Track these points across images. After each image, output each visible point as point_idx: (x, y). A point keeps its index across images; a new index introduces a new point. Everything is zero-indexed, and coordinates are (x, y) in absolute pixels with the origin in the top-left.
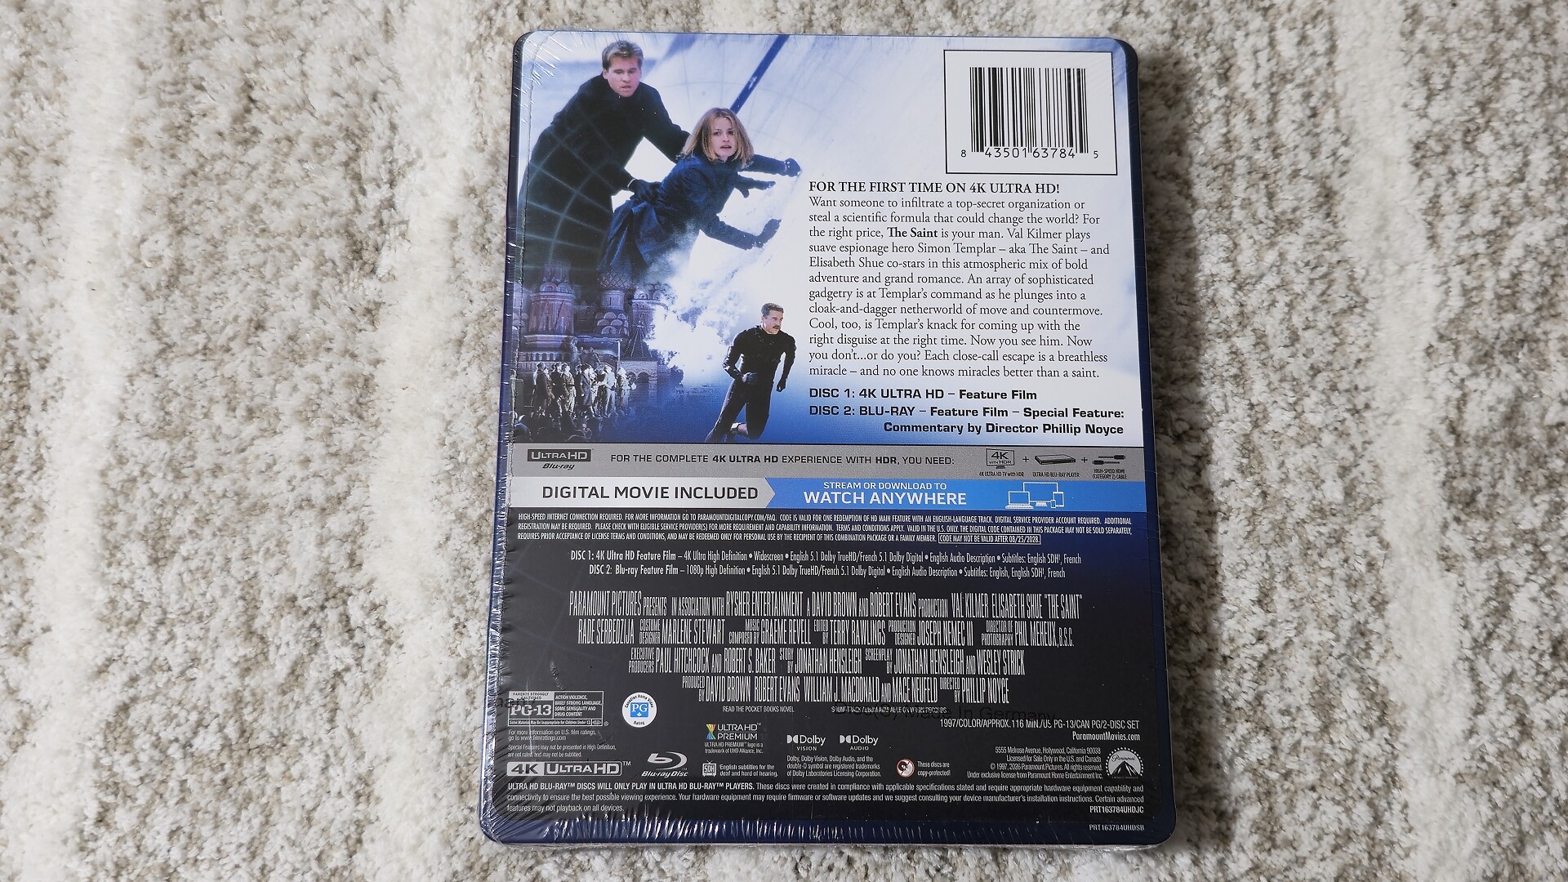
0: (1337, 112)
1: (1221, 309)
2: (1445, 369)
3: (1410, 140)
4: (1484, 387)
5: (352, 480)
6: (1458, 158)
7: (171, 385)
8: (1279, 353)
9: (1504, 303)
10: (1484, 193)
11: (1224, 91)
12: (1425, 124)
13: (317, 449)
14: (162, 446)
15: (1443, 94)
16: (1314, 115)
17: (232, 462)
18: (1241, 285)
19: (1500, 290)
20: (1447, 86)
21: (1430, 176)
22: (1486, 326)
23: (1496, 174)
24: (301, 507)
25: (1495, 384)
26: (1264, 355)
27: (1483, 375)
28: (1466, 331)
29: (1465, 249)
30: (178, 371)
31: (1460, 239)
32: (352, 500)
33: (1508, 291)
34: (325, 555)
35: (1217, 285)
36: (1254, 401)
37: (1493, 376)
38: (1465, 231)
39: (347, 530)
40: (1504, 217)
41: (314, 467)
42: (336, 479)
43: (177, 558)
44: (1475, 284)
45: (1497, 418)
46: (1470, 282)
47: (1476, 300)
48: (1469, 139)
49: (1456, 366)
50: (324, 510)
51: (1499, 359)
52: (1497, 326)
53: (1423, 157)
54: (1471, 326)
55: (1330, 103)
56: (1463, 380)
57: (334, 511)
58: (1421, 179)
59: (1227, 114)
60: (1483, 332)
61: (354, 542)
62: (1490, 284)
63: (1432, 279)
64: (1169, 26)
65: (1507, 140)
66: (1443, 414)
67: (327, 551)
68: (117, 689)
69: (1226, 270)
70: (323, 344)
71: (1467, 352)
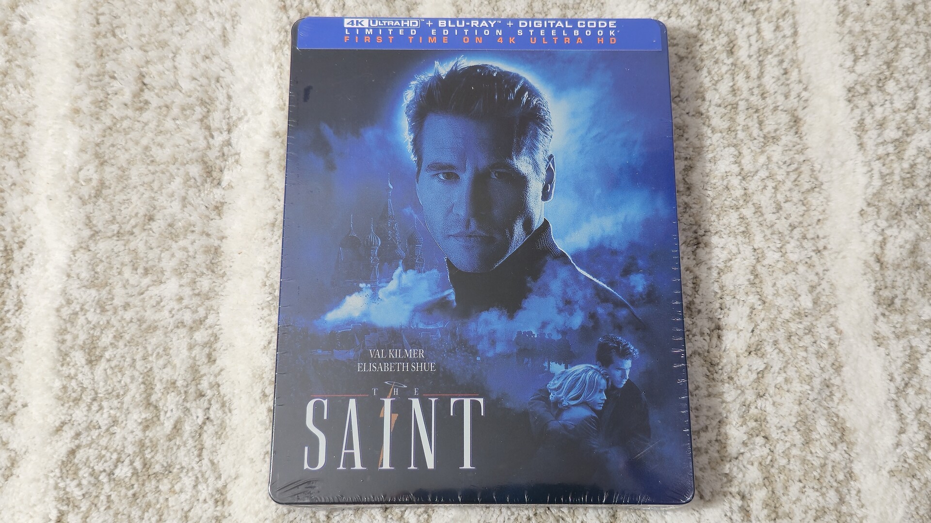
0: (800, 71)
1: (732, 192)
2: (872, 223)
3: (845, 86)
4: (896, 234)
5: (209, 310)
6: (875, 96)
7: (98, 256)
8: (770, 217)
9: (906, 182)
10: (891, 117)
11: (731, 60)
12: (853, 76)
13: (187, 291)
14: (93, 292)
15: (864, 58)
16: (786, 73)
17: (136, 301)
18: (744, 177)
19: (904, 175)
20: (866, 53)
21: (857, 107)
22: (896, 197)
23: (898, 105)
24: (178, 327)
25: (903, 232)
26: (761, 219)
27: (895, 226)
28: (883, 200)
29: (881, 151)
30: (103, 247)
31: (877, 145)
32: (210, 321)
33: (909, 175)
34: (193, 355)
35: (729, 178)
36: (756, 247)
37: (901, 227)
38: (880, 140)
39: (206, 340)
40: (904, 131)
41: (185, 302)
42: (199, 309)
43: (103, 360)
44: (888, 171)
45: (905, 253)
46: (885, 171)
47: (889, 181)
48: (880, 85)
49: (879, 221)
50: (191, 328)
51: (905, 216)
52: (903, 197)
53: (853, 96)
54: (887, 197)
55: (795, 65)
56: (883, 230)
57: (198, 329)
58: (852, 110)
59: (733, 74)
60: (894, 201)
61: (210, 347)
62: (897, 171)
63: (862, 169)
64: (696, 23)
65: (904, 84)
66: (872, 251)
67: (194, 353)
68: (68, 441)
69: (735, 169)
70: (189, 228)
71: (885, 213)
